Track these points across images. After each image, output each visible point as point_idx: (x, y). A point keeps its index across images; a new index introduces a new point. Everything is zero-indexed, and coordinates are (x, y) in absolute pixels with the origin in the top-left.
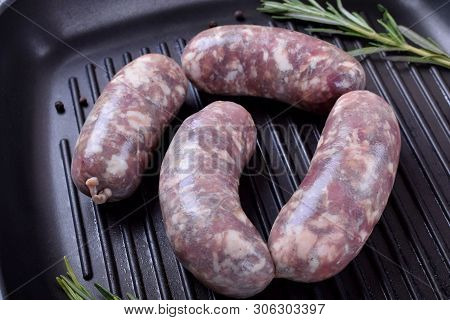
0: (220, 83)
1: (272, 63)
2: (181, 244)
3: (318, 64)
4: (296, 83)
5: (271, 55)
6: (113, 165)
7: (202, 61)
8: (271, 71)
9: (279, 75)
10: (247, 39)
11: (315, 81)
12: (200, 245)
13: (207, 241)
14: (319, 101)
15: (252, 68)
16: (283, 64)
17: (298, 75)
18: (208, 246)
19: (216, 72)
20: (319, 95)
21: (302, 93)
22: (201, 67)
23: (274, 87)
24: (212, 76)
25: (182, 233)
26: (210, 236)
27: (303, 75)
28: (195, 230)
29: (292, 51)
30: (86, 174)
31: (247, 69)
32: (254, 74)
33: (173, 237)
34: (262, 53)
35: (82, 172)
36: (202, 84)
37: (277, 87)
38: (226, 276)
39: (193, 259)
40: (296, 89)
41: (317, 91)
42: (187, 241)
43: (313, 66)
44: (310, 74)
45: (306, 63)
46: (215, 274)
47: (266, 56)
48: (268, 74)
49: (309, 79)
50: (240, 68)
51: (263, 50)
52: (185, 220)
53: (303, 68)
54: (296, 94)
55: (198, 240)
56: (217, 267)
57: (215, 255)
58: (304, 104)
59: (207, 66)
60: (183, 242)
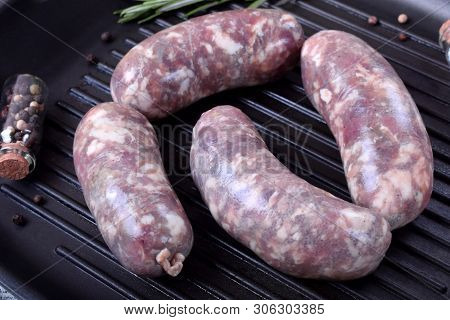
0: (174, 100)
1: (219, 51)
2: (303, 254)
3: (263, 30)
4: (252, 59)
5: (213, 44)
6: (173, 227)
7: (149, 87)
8: (222, 61)
9: (232, 60)
10: (180, 41)
11: (270, 47)
12: (328, 241)
13: (333, 233)
14: (278, 65)
15: (202, 67)
16: (230, 47)
17: (251, 50)
18: (336, 236)
19: (169, 90)
20: (278, 59)
21: (260, 65)
22: (150, 94)
23: (229, 75)
24: (166, 97)
25: (300, 241)
26: (333, 226)
27: (255, 47)
28: (314, 230)
29: (232, 30)
30: (153, 251)
31: (197, 71)
32: (206, 72)
33: (288, 255)
34: (204, 47)
35: (146, 252)
36: (155, 112)
37: (233, 74)
38: (366, 254)
39: (325, 259)
40: (254, 64)
41: (274, 56)
42: (310, 246)
43: (261, 34)
44: (262, 42)
45: (252, 34)
46: (355, 259)
47: (209, 48)
48: (220, 65)
49: (264, 48)
50: (190, 73)
51: (202, 44)
52: (297, 227)
53: (252, 41)
54: (254, 70)
55: (323, 237)
56: (354, 251)
57: (348, 241)
58: (264, 76)
59: (156, 90)
60: (306, 250)
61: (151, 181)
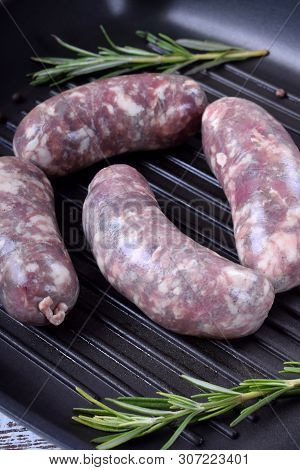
0: (74, 158)
1: (120, 112)
2: (183, 309)
3: (165, 93)
4: (153, 122)
5: (115, 105)
6: (57, 276)
7: (49, 144)
8: (123, 122)
9: (133, 121)
10: (82, 101)
11: (171, 111)
12: (207, 297)
13: (212, 289)
14: (179, 130)
15: (102, 127)
16: (132, 108)
17: (152, 113)
18: (216, 293)
19: (68, 148)
20: (178, 123)
21: (161, 129)
22: (50, 150)
23: (130, 137)
24: (65, 155)
25: (180, 296)
26: (213, 283)
27: (156, 110)
28: (194, 286)
29: (134, 93)
30: (36, 299)
31: (98, 131)
32: (107, 132)
33: (168, 309)
34: (105, 108)
35: (29, 299)
36: (55, 169)
37: (133, 135)
38: (245, 313)
39: (203, 315)
40: (155, 127)
41: (175, 120)
42: (189, 302)
43: (162, 97)
44: (163, 106)
45: (153, 98)
46: (234, 317)
47: (111, 109)
48: (120, 126)
49: (165, 112)
50: (91, 132)
51: (104, 104)
52: (178, 282)
53: (154, 104)
54: (155, 133)
55: (203, 293)
56: (233, 309)
57: (227, 298)
58: (165, 140)
59: (56, 147)
60: (186, 305)
61: (40, 231)
